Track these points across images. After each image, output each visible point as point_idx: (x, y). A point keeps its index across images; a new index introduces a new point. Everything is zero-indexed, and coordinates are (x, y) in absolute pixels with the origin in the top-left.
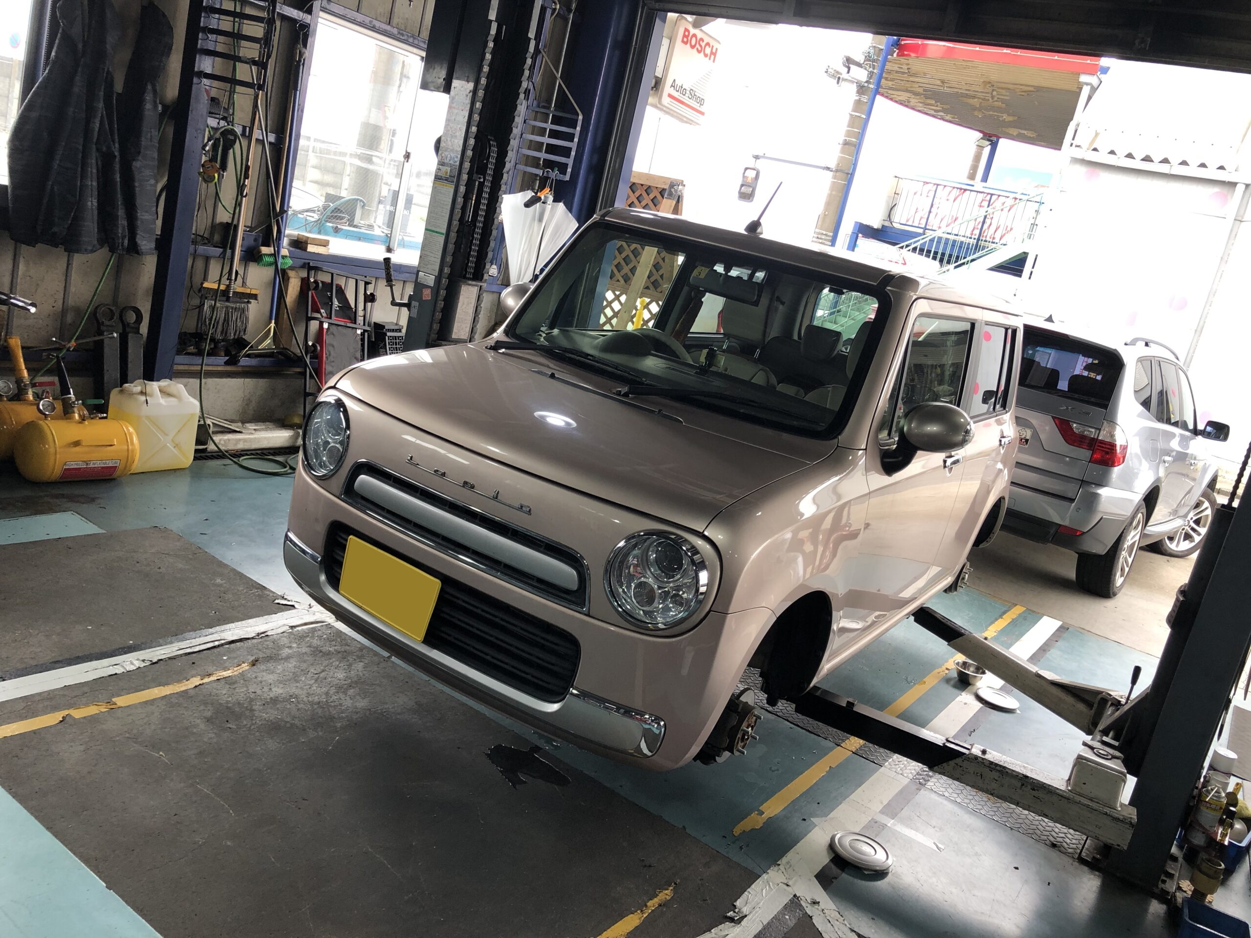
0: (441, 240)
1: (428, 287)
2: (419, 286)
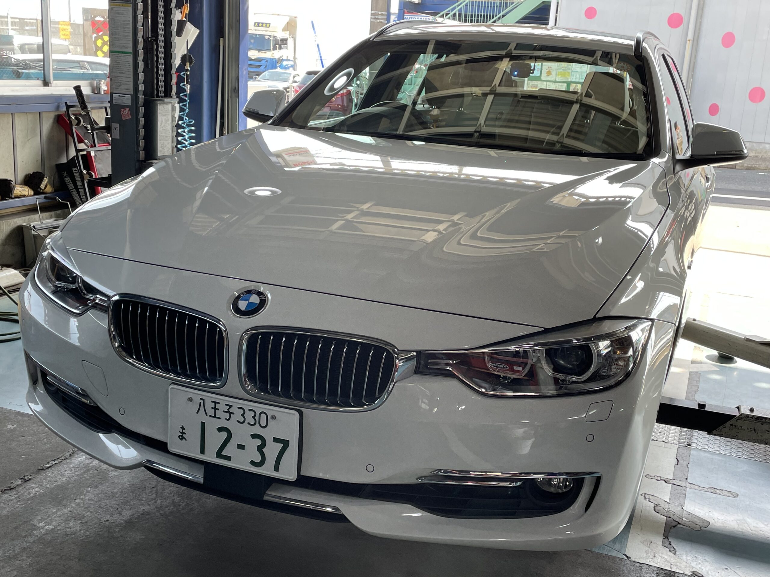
1: (124, 107)
2: (115, 108)
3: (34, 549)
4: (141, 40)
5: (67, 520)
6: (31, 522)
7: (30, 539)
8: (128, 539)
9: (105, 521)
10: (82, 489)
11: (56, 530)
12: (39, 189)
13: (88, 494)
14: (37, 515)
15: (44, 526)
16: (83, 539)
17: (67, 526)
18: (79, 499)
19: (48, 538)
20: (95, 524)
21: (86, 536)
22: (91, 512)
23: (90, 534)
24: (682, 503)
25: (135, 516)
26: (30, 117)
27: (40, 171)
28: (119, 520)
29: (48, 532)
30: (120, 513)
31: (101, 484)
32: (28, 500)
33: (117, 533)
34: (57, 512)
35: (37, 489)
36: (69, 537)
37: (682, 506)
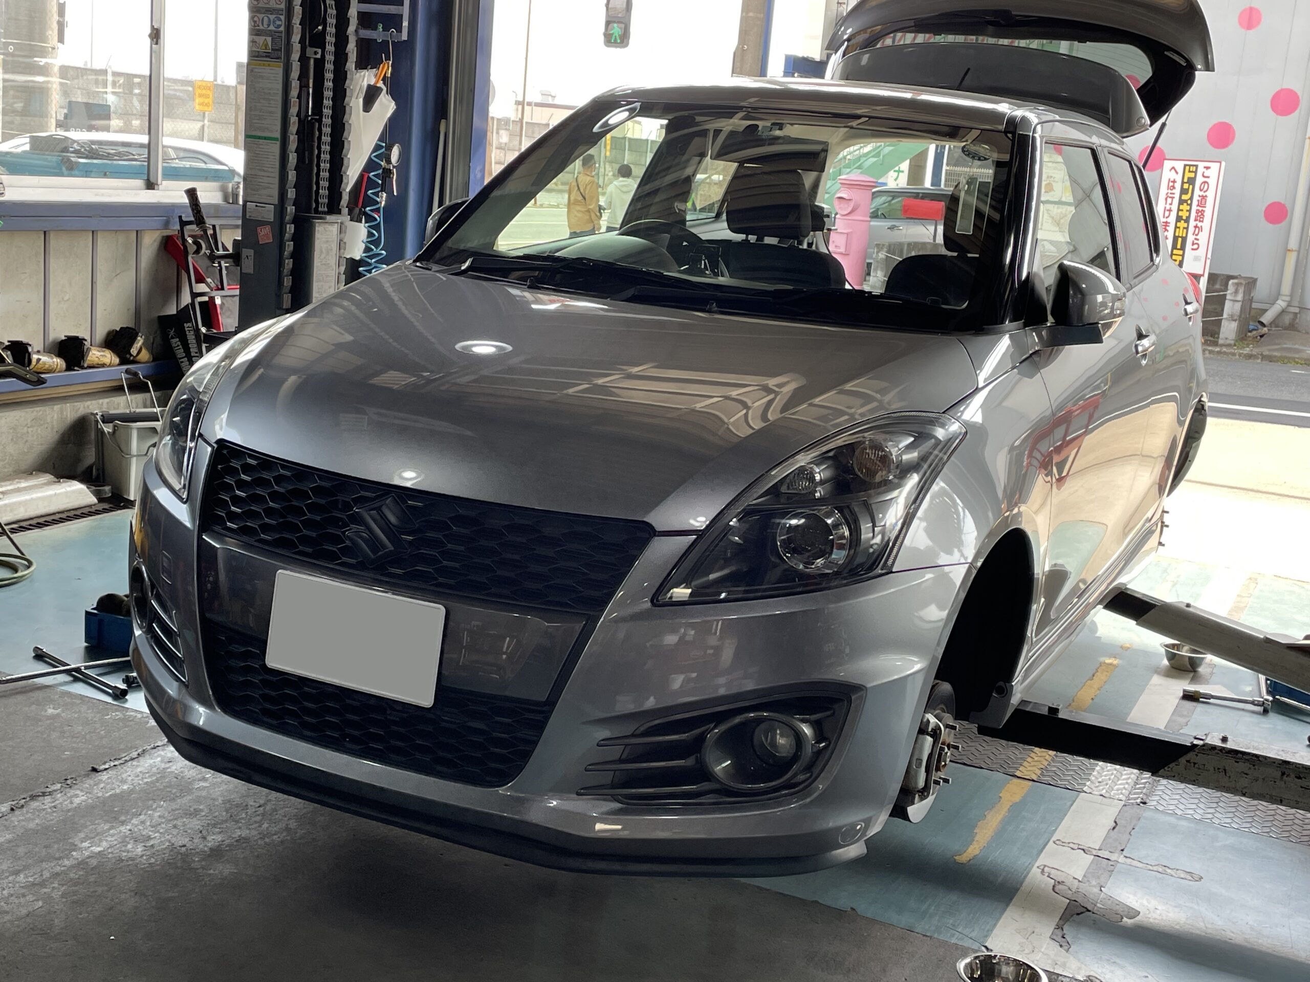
0: (276, 148)
1: (263, 223)
2: (249, 225)
3: (72, 875)
4: (294, 120)
5: (124, 842)
6: (70, 841)
7: (67, 862)
8: (212, 872)
9: (181, 847)
10: (151, 802)
11: (105, 853)
12: (128, 356)
13: (158, 809)
14: (80, 831)
15: (89, 847)
16: (144, 868)
17: (123, 849)
18: (145, 815)
19: (94, 862)
20: (164, 849)
21: (150, 864)
22: (161, 833)
23: (156, 861)
24: (1102, 884)
25: (227, 842)
26: (121, 238)
27: (132, 325)
28: (201, 846)
29: (93, 856)
30: (204, 838)
31: (181, 797)
32: (69, 811)
33: (196, 864)
34: (110, 829)
35: (83, 798)
36: (125, 863)
37: (1101, 887)
